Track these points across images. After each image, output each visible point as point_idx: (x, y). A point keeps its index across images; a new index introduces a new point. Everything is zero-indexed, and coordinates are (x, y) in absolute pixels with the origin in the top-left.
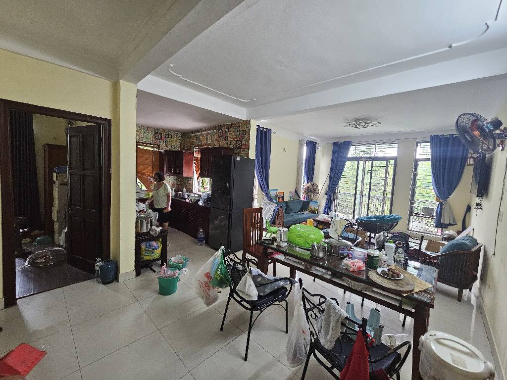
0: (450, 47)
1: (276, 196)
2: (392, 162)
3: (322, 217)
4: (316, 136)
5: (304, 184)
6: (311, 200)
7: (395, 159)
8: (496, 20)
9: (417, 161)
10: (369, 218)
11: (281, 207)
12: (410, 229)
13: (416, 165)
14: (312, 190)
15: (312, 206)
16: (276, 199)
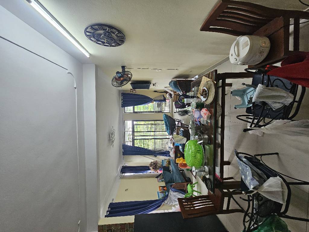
0: (75, 88)
1: (162, 192)
2: (135, 123)
3: (172, 154)
4: (118, 168)
5: (151, 172)
6: (162, 165)
7: (133, 121)
8: (67, 70)
9: (134, 112)
10: (167, 129)
11: (171, 186)
12: (169, 111)
13: (136, 112)
14: (155, 166)
15: (165, 164)
16: (165, 192)
